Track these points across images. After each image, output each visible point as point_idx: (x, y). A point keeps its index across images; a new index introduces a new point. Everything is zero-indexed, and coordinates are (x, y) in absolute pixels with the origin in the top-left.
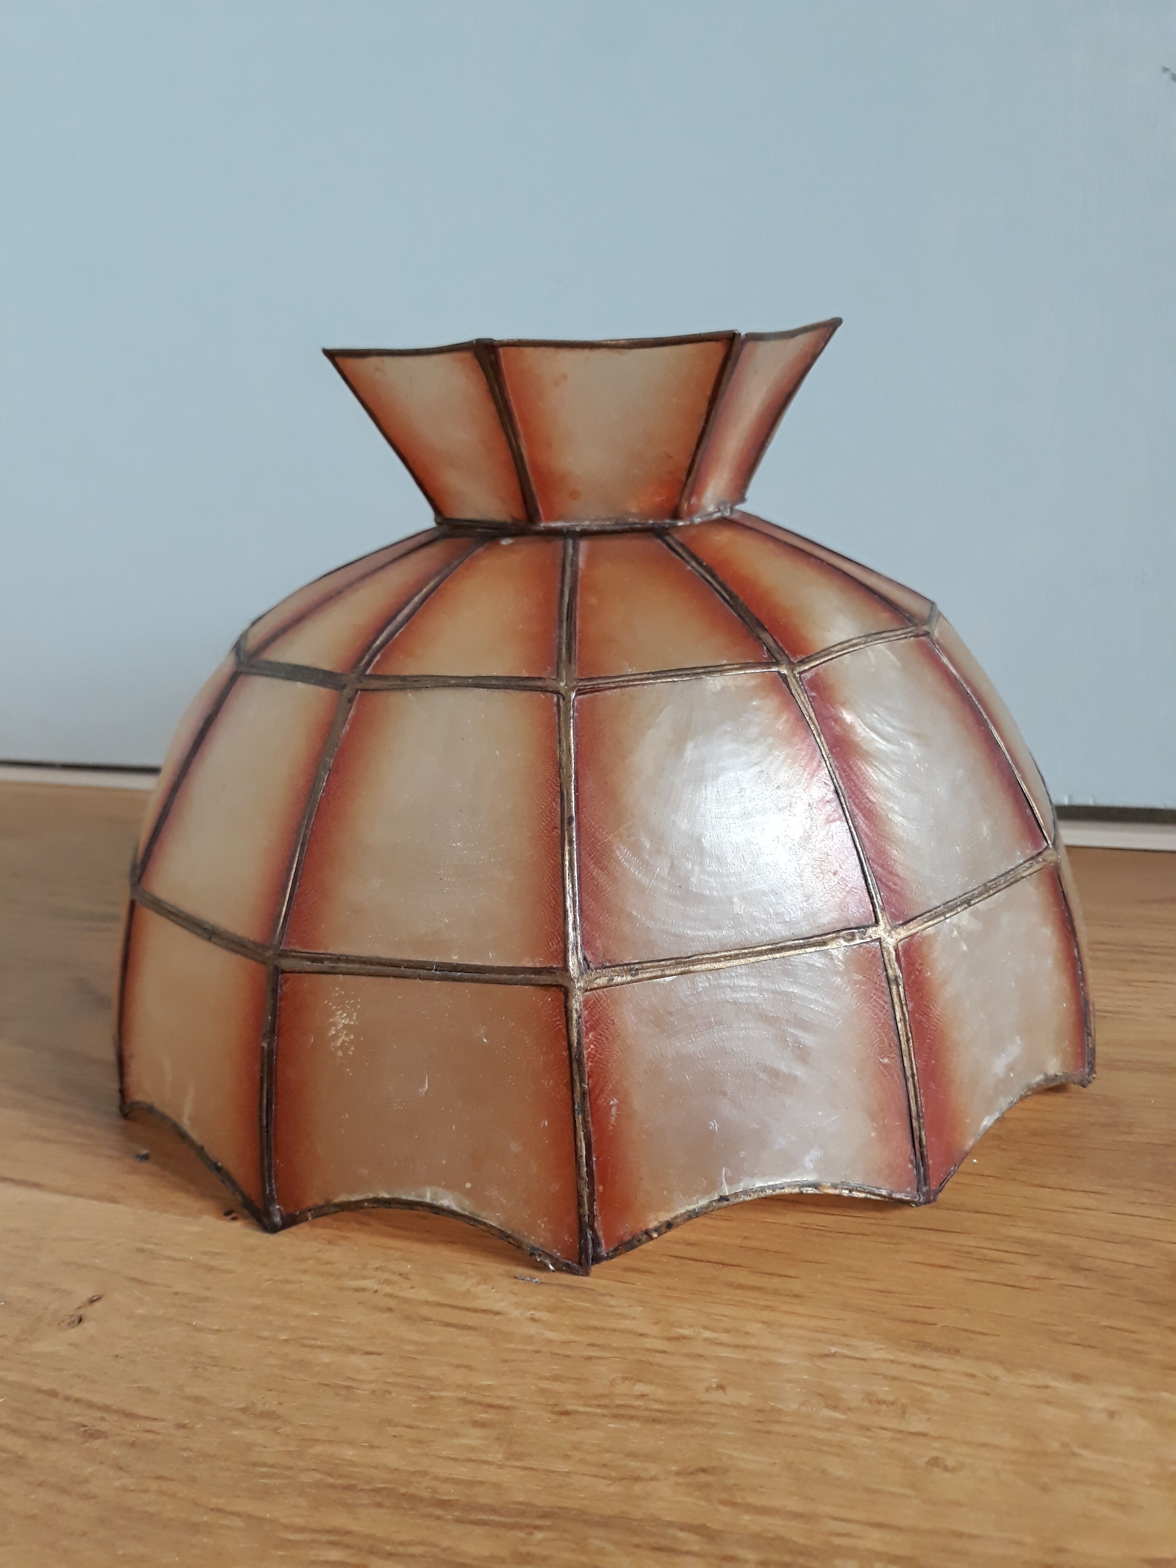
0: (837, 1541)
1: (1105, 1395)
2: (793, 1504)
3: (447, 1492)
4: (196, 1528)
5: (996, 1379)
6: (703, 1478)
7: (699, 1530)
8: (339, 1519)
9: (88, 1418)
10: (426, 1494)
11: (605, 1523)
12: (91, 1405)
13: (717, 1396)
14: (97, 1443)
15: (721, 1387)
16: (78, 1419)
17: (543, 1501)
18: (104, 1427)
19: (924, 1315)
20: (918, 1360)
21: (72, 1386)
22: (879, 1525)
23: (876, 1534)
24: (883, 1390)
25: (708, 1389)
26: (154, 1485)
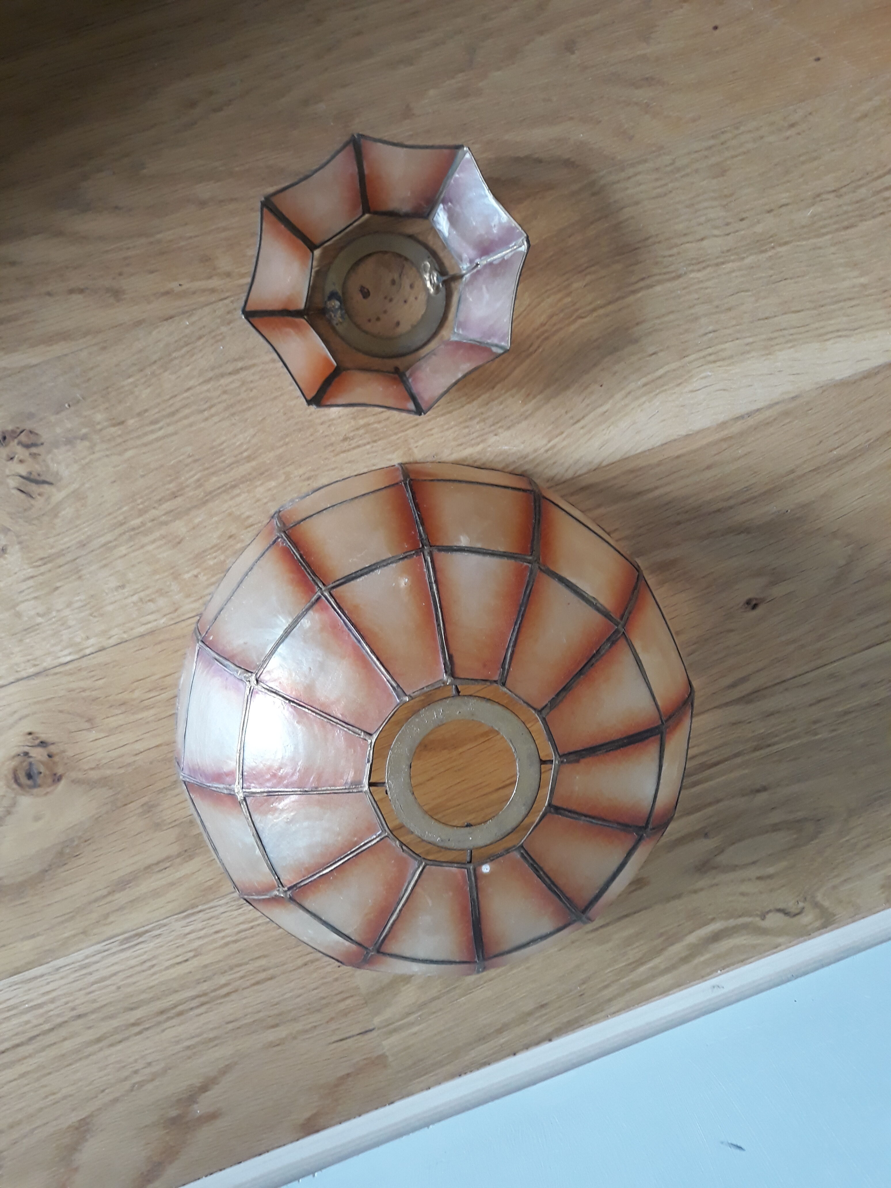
0: (132, 543)
1: (93, 645)
2: (150, 548)
3: (236, 491)
4: (287, 435)
5: (125, 632)
6: (178, 540)
7: (165, 523)
8: (254, 463)
9: (354, 443)
10: (241, 486)
11: (189, 509)
12: (359, 446)
13: (195, 572)
14: (341, 438)
15: (196, 576)
16: (355, 440)
17: (210, 505)
18: (346, 444)
19: (159, 648)
20: (149, 626)
21: (372, 447)
22: (125, 555)
23: (124, 552)
24: (152, 606)
25: (199, 573)
26: (311, 438)
